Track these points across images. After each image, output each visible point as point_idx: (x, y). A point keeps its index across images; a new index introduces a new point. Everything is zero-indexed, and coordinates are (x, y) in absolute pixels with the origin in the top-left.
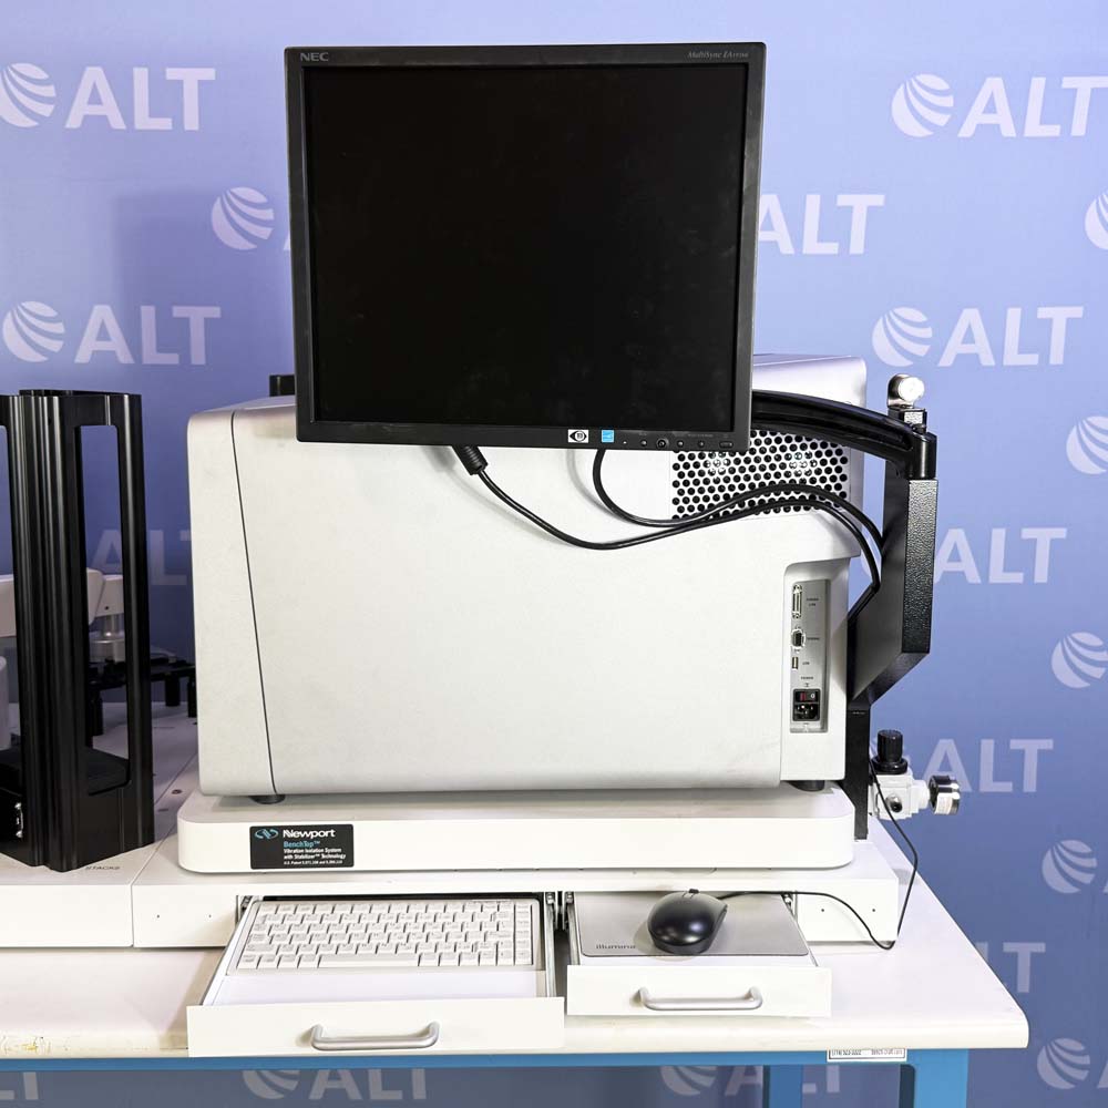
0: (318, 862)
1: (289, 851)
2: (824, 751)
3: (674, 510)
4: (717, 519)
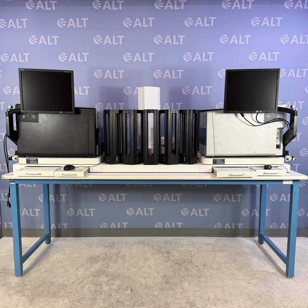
0: (221, 163)
1: (217, 162)
2: (280, 152)
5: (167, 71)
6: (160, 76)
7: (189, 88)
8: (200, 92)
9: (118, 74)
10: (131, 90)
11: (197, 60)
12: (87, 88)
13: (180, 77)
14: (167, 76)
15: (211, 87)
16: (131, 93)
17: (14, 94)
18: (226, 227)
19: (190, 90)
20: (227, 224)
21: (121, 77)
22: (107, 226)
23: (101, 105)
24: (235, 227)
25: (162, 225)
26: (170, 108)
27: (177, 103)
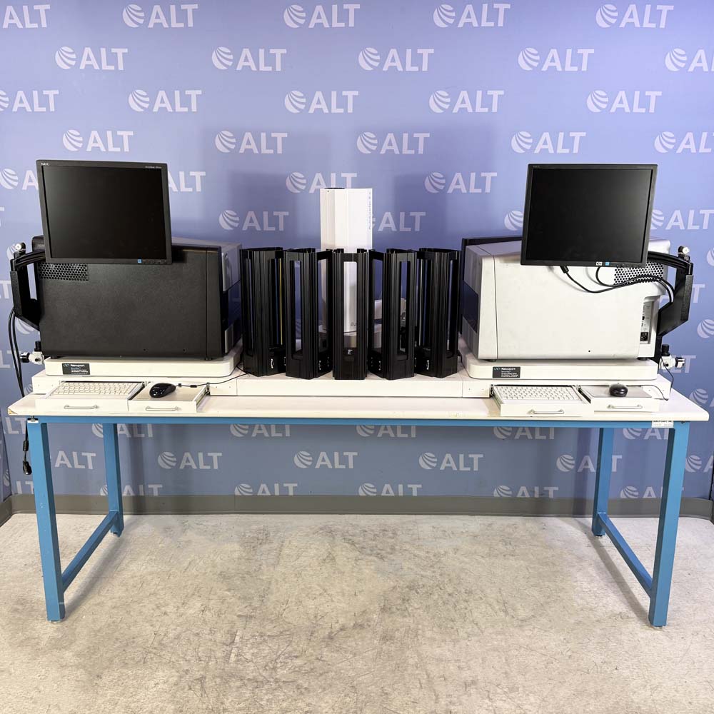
0: (511, 377)
1: (503, 374)
2: (649, 349)
3: (614, 282)
4: (626, 285)
5: (391, 136)
6: (374, 148)
7: (441, 176)
8: (467, 186)
9: (272, 143)
10: (304, 181)
11: (463, 110)
12: (198, 175)
13: (421, 151)
14: (390, 148)
15: (495, 174)
16: (303, 187)
17: (25, 188)
18: (519, 495)
19: (444, 181)
20: (523, 489)
21: (280, 151)
22: (251, 491)
23: (231, 215)
24: (541, 494)
25: (375, 490)
26: (397, 225)
27: (412, 214)
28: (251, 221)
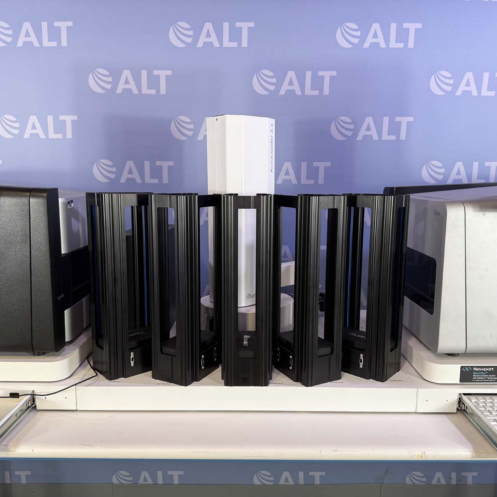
1: (475, 376)
5: (291, 74)
6: (272, 88)
7: (349, 120)
8: (380, 133)
9: (154, 82)
10: (192, 126)
11: (375, 45)
12: (68, 119)
13: (326, 91)
14: (291, 88)
15: (411, 119)
16: (190, 133)
18: (434, 482)
19: (352, 127)
20: (439, 475)
21: (163, 91)
22: (131, 479)
23: (107, 165)
24: (458, 481)
25: (272, 479)
26: (298, 176)
27: (315, 164)
28: (130, 172)
